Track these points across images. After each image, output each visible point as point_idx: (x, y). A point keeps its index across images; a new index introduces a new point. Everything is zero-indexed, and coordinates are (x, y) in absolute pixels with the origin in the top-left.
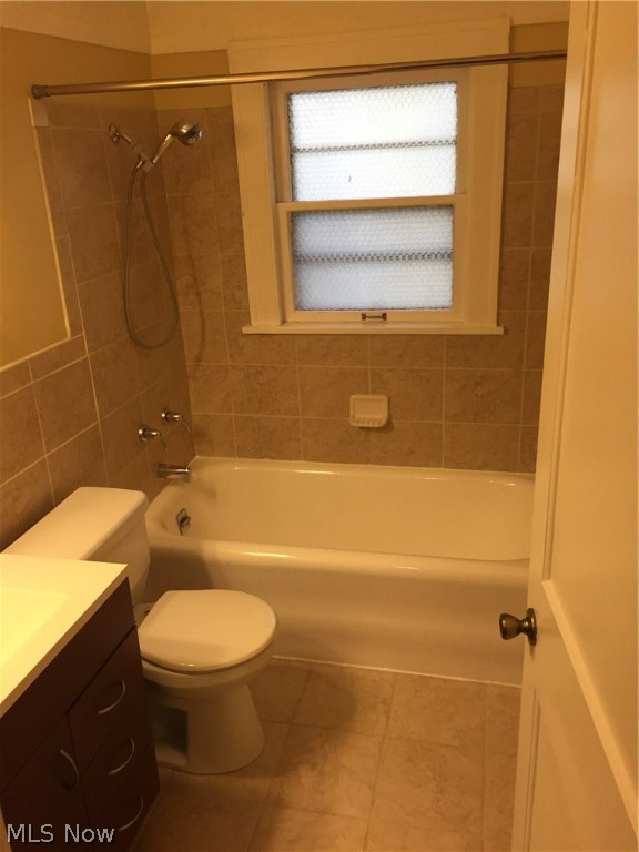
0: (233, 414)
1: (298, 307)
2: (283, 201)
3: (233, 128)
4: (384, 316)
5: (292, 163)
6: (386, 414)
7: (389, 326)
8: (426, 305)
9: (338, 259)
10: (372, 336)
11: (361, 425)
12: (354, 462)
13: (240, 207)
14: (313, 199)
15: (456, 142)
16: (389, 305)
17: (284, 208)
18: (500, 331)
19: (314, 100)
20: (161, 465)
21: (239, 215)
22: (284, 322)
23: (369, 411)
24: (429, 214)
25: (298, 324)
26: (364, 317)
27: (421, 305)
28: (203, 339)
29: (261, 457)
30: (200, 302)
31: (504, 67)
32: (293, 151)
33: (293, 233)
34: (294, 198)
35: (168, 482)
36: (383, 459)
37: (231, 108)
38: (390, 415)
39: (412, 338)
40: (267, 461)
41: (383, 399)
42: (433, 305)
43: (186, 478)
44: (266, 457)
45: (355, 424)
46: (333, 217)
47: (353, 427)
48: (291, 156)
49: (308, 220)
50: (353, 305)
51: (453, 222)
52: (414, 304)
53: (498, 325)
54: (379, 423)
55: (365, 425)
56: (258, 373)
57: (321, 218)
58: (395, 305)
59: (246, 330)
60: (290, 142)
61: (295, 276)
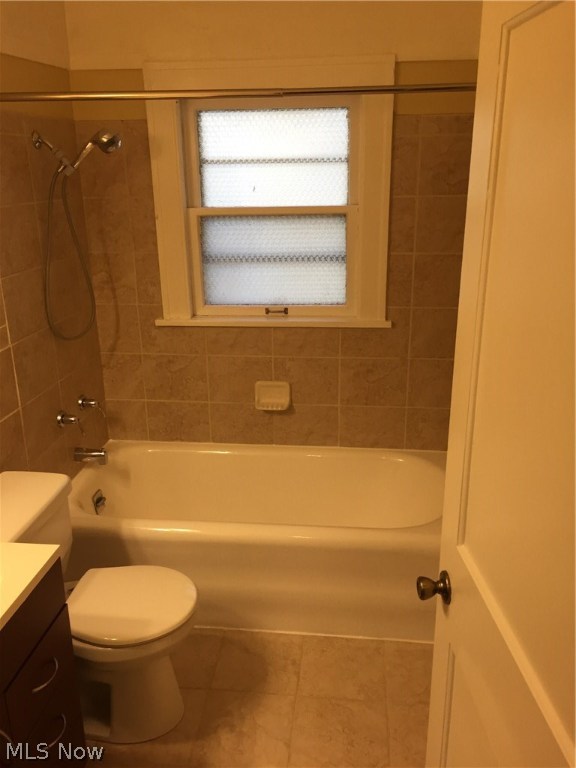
0: (146, 400)
1: (206, 303)
2: (193, 207)
3: (147, 139)
4: (286, 311)
5: (201, 173)
6: (288, 399)
7: (290, 320)
8: (324, 301)
9: (244, 260)
10: (275, 328)
11: (265, 409)
12: (258, 442)
13: (153, 210)
14: (221, 205)
15: (348, 160)
16: (290, 301)
17: (194, 213)
18: (388, 325)
19: (221, 118)
20: (78, 449)
21: (153, 219)
22: (194, 315)
23: (273, 396)
24: (325, 221)
25: (206, 318)
26: (268, 311)
27: (318, 301)
28: (117, 331)
29: (172, 440)
30: (115, 297)
31: (390, 97)
32: (202, 162)
33: (202, 235)
34: (203, 204)
35: (84, 465)
36: (285, 440)
37: (146, 121)
38: (291, 400)
39: (311, 330)
40: (179, 443)
41: (285, 385)
42: (330, 301)
43: (102, 461)
44: (177, 439)
45: (260, 408)
46: (239, 222)
47: (259, 411)
48: (201, 166)
49: (216, 224)
50: (257, 301)
51: (346, 229)
52: (313, 301)
53: (387, 319)
54: (282, 407)
55: (270, 409)
56: (170, 361)
57: (228, 223)
58: (295, 301)
59: (159, 322)
60: (199, 154)
61: (203, 274)
